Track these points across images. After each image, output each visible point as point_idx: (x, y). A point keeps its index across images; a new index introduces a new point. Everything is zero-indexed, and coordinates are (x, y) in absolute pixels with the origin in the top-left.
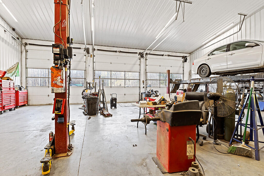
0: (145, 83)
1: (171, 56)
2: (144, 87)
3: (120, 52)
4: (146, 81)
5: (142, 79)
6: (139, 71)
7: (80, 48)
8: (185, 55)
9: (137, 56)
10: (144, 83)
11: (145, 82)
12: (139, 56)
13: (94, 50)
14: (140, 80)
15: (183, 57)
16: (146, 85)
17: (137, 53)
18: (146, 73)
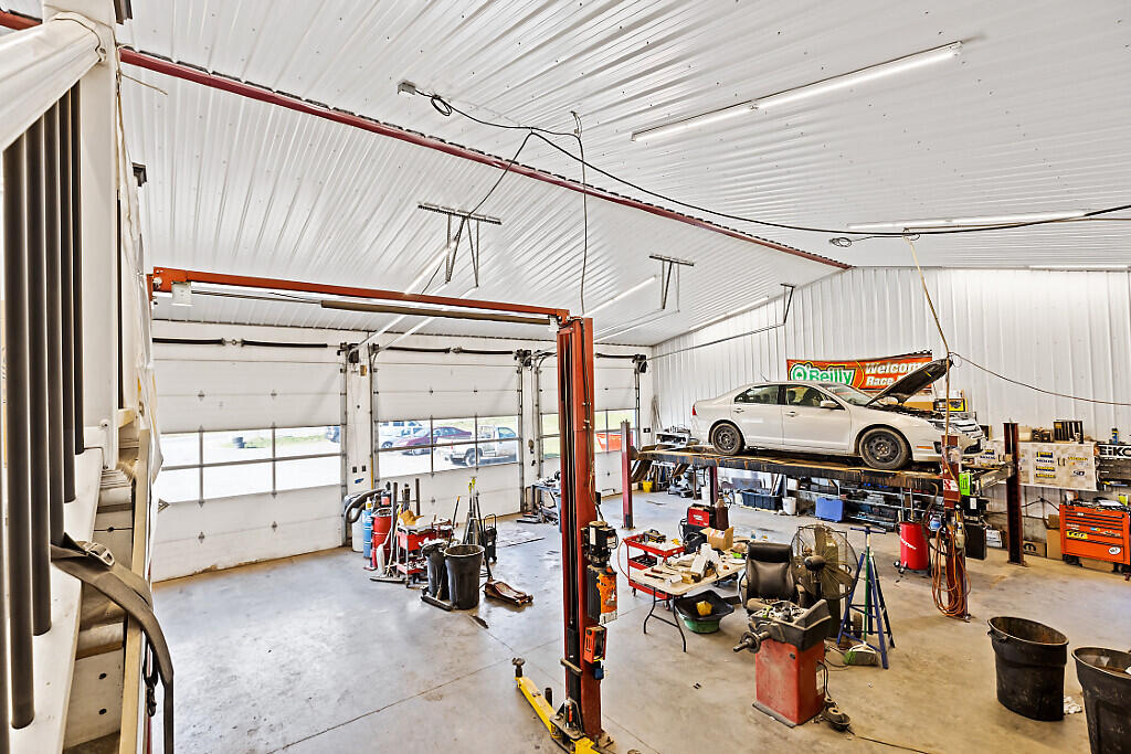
0: (536, 448)
1: (605, 356)
2: (534, 462)
3: (460, 351)
4: (538, 440)
5: (529, 435)
6: (516, 410)
7: (325, 346)
8: (641, 351)
9: (514, 363)
10: (532, 447)
11: (536, 443)
12: (518, 362)
13: (374, 348)
14: (521, 439)
15: (635, 358)
16: (540, 453)
17: (511, 353)
18: (540, 414)
